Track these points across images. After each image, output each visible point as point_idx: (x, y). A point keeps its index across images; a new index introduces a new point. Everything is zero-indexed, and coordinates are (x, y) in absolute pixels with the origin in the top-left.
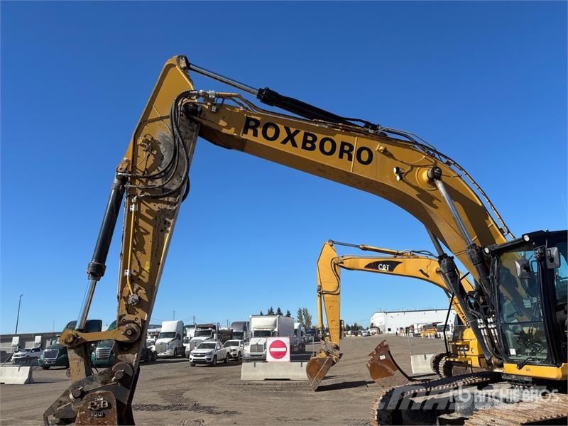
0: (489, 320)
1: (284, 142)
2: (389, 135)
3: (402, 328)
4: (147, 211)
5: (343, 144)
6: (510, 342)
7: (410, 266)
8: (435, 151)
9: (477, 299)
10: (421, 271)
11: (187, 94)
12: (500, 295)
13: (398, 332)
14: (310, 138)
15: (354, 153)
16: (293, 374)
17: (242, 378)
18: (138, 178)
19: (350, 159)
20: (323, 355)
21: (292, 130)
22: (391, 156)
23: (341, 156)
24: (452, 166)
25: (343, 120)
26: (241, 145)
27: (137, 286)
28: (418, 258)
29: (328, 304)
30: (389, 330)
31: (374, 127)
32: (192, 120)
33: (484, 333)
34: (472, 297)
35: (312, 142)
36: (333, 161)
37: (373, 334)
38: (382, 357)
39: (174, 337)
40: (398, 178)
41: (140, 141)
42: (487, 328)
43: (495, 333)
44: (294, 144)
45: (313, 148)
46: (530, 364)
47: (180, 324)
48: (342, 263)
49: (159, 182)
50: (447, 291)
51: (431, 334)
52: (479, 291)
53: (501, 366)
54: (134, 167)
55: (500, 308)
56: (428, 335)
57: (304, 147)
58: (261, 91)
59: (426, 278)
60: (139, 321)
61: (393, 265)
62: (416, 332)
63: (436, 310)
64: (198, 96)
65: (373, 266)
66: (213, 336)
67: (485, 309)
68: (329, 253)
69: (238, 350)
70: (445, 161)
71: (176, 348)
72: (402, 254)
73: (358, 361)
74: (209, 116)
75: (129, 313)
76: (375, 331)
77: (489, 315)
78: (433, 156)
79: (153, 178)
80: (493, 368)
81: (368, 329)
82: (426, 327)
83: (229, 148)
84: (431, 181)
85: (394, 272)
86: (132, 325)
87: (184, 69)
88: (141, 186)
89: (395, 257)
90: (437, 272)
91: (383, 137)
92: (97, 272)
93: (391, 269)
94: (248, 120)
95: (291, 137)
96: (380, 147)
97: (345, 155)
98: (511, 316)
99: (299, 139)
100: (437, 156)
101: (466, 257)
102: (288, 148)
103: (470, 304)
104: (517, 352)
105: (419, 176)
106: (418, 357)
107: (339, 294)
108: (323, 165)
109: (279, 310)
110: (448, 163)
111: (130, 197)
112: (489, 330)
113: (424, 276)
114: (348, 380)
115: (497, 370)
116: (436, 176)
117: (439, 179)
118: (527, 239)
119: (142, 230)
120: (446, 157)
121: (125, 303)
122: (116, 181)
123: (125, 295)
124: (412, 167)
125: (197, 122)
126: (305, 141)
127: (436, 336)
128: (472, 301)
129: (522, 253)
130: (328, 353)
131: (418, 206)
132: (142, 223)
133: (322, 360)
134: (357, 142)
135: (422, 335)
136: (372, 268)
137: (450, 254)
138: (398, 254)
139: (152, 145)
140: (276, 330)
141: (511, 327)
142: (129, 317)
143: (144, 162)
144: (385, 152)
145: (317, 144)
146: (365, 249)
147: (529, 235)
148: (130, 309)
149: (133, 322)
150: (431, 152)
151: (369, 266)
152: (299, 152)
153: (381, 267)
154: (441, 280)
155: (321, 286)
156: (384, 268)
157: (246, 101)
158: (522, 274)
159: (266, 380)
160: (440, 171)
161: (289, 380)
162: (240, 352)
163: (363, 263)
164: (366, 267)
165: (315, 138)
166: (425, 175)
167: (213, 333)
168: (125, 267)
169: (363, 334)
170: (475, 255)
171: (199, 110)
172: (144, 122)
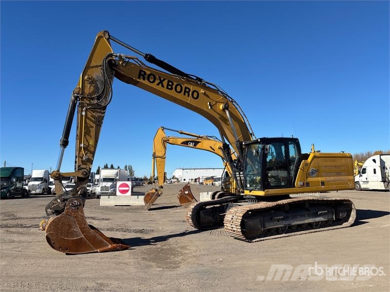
0: (241, 173)
1: (158, 84)
2: (207, 85)
3: (192, 179)
4: (91, 116)
5: (186, 88)
6: (248, 182)
7: (205, 144)
8: (227, 95)
9: (238, 164)
10: (211, 147)
11: (111, 55)
12: (246, 162)
13: (190, 181)
14: (170, 84)
15: (190, 93)
16: (133, 202)
17: (100, 205)
18: (85, 98)
19: (189, 96)
20: (154, 191)
21: (162, 79)
22: (207, 96)
23: (184, 94)
24: (234, 103)
25: (187, 75)
26: (136, 83)
27: (86, 152)
28: (210, 140)
29: (158, 163)
30: (185, 180)
31: (201, 80)
32: (112, 69)
33: (238, 178)
34: (235, 163)
35: (171, 86)
36: (180, 96)
37: (174, 182)
38: (187, 192)
39: (42, 181)
40: (210, 108)
41: (86, 77)
42: (240, 176)
43: (243, 178)
44: (163, 86)
45: (171, 89)
46: (254, 190)
47: (46, 172)
48: (168, 140)
49: (95, 102)
50: (223, 159)
51: (209, 182)
52: (239, 160)
53: (243, 192)
54: (83, 93)
55: (246, 168)
56: (208, 183)
57: (167, 88)
58: (147, 55)
59: (213, 151)
60: (88, 168)
61: (196, 143)
62: (201, 181)
63: (214, 169)
64: (116, 56)
65: (185, 143)
66: (71, 181)
67: (240, 169)
68: (161, 134)
69: (91, 190)
70: (231, 100)
71: (44, 188)
72: (202, 137)
73: (168, 197)
74: (121, 68)
75: (83, 164)
76: (175, 180)
77: (241, 171)
78: (226, 98)
79: (93, 99)
80: (240, 193)
81: (170, 179)
82: (207, 179)
83: (128, 83)
84: (224, 110)
85: (197, 147)
86: (85, 170)
87: (108, 39)
88: (88, 102)
89: (198, 139)
90: (219, 148)
91: (204, 86)
92: (65, 144)
93: (195, 145)
94: (141, 71)
95: (161, 82)
96: (202, 91)
97: (187, 94)
98: (250, 171)
99: (165, 83)
100: (227, 97)
101: (235, 145)
102: (159, 88)
103: (234, 166)
104: (250, 186)
105: (219, 106)
106: (204, 193)
107: (165, 158)
108: (176, 98)
109: (112, 166)
110: (232, 101)
111: (82, 107)
112: (240, 177)
113: (213, 150)
114: (165, 205)
115: (242, 194)
116: (226, 108)
117: (228, 110)
118: (259, 140)
119: (88, 125)
120: (231, 98)
121: (81, 160)
122: (73, 98)
123: (81, 156)
124: (216, 102)
125: (115, 70)
126: (168, 85)
127: (213, 184)
128: (235, 164)
129: (258, 145)
130: (156, 190)
131: (217, 121)
132: (88, 121)
133: (153, 194)
134: (192, 88)
135: (204, 183)
136: (185, 144)
137: (228, 143)
138: (200, 137)
139: (92, 81)
140: (118, 178)
141: (249, 176)
142: (83, 166)
143: (89, 89)
144: (205, 94)
145: (174, 87)
146: (182, 133)
147: (260, 139)
148: (84, 162)
149: (85, 169)
150: (225, 96)
151: (183, 143)
152: (165, 90)
153: (190, 144)
154: (221, 153)
155: (155, 153)
156: (191, 145)
157: (140, 62)
158: (255, 154)
159: (116, 206)
160: (228, 106)
161: (130, 206)
162: (92, 191)
163: (180, 141)
164: (182, 143)
165: (173, 84)
166: (221, 106)
167: (72, 179)
168: (80, 143)
169: (168, 182)
170: (238, 145)
171: (117, 64)
172: (88, 67)
